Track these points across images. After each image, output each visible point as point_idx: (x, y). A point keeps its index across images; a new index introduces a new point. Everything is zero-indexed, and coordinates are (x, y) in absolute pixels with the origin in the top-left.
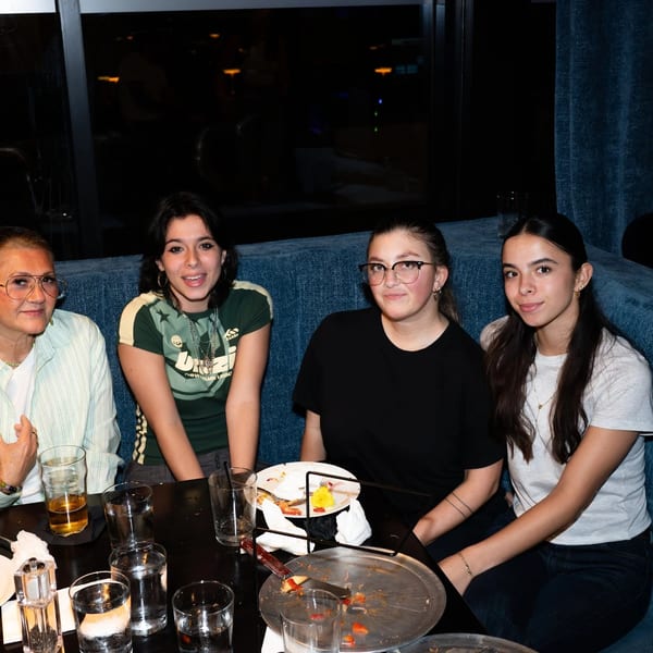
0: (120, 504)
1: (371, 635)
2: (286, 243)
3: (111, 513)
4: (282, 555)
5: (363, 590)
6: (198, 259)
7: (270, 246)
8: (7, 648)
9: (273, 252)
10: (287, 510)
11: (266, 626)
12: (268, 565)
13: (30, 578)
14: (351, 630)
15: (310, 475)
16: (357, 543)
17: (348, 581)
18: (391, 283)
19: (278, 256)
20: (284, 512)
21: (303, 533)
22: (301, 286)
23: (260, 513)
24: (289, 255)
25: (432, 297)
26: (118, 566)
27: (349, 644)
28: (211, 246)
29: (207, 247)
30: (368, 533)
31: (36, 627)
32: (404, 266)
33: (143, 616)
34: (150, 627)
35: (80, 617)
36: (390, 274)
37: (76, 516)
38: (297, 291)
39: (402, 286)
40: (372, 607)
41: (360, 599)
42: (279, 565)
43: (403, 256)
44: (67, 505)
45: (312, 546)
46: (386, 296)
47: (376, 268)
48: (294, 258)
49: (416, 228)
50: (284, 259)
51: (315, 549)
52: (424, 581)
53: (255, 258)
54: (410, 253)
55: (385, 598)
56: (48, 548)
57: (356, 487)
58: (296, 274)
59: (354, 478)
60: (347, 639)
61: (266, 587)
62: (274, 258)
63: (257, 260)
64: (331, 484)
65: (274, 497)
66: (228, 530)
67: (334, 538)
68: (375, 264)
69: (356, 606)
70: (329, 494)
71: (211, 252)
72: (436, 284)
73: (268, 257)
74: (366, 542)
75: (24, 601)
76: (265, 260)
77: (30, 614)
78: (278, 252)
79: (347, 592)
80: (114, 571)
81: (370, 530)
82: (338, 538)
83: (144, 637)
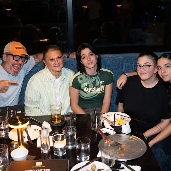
0: (68, 117)
1: (125, 156)
2: (122, 55)
3: (66, 119)
4: (107, 134)
5: (126, 145)
6: (90, 58)
7: (117, 55)
8: (38, 148)
9: (117, 57)
10: (110, 123)
11: (99, 150)
12: (103, 136)
13: (43, 131)
14: (120, 154)
15: (115, 114)
16: (127, 133)
17: (123, 142)
18: (142, 70)
19: (118, 58)
20: (109, 124)
21: (113, 129)
22: (124, 66)
23: (103, 123)
24: (121, 58)
25: (154, 75)
26: (65, 131)
27: (119, 157)
28: (93, 55)
29: (91, 55)
30: (130, 131)
31: (44, 143)
32: (146, 66)
33: (70, 144)
34: (71, 147)
35: (54, 142)
36: (142, 68)
37: (58, 119)
38: (123, 67)
39: (145, 71)
40: (127, 149)
41: (124, 147)
42: (106, 136)
43: (146, 63)
44: (56, 116)
45: (115, 133)
46: (141, 74)
47: (139, 66)
48: (123, 59)
49: (150, 56)
50: (120, 59)
51: (116, 133)
52: (142, 145)
53: (112, 58)
54: (148, 63)
55: (131, 147)
56: (51, 126)
57: (130, 119)
58: (123, 63)
59: (130, 117)
60: (119, 156)
61: (101, 141)
62: (117, 58)
63: (113, 59)
64: (123, 118)
65: (108, 120)
66: (95, 127)
67: (121, 132)
68: (138, 65)
69: (123, 148)
70: (122, 121)
71: (93, 56)
72: (155, 71)
73: (116, 58)
74: (130, 133)
75: (41, 137)
76: (115, 59)
77: (42, 140)
78: (119, 57)
79: (121, 144)
80: (64, 132)
81: (131, 130)
82: (122, 131)
83: (70, 149)
